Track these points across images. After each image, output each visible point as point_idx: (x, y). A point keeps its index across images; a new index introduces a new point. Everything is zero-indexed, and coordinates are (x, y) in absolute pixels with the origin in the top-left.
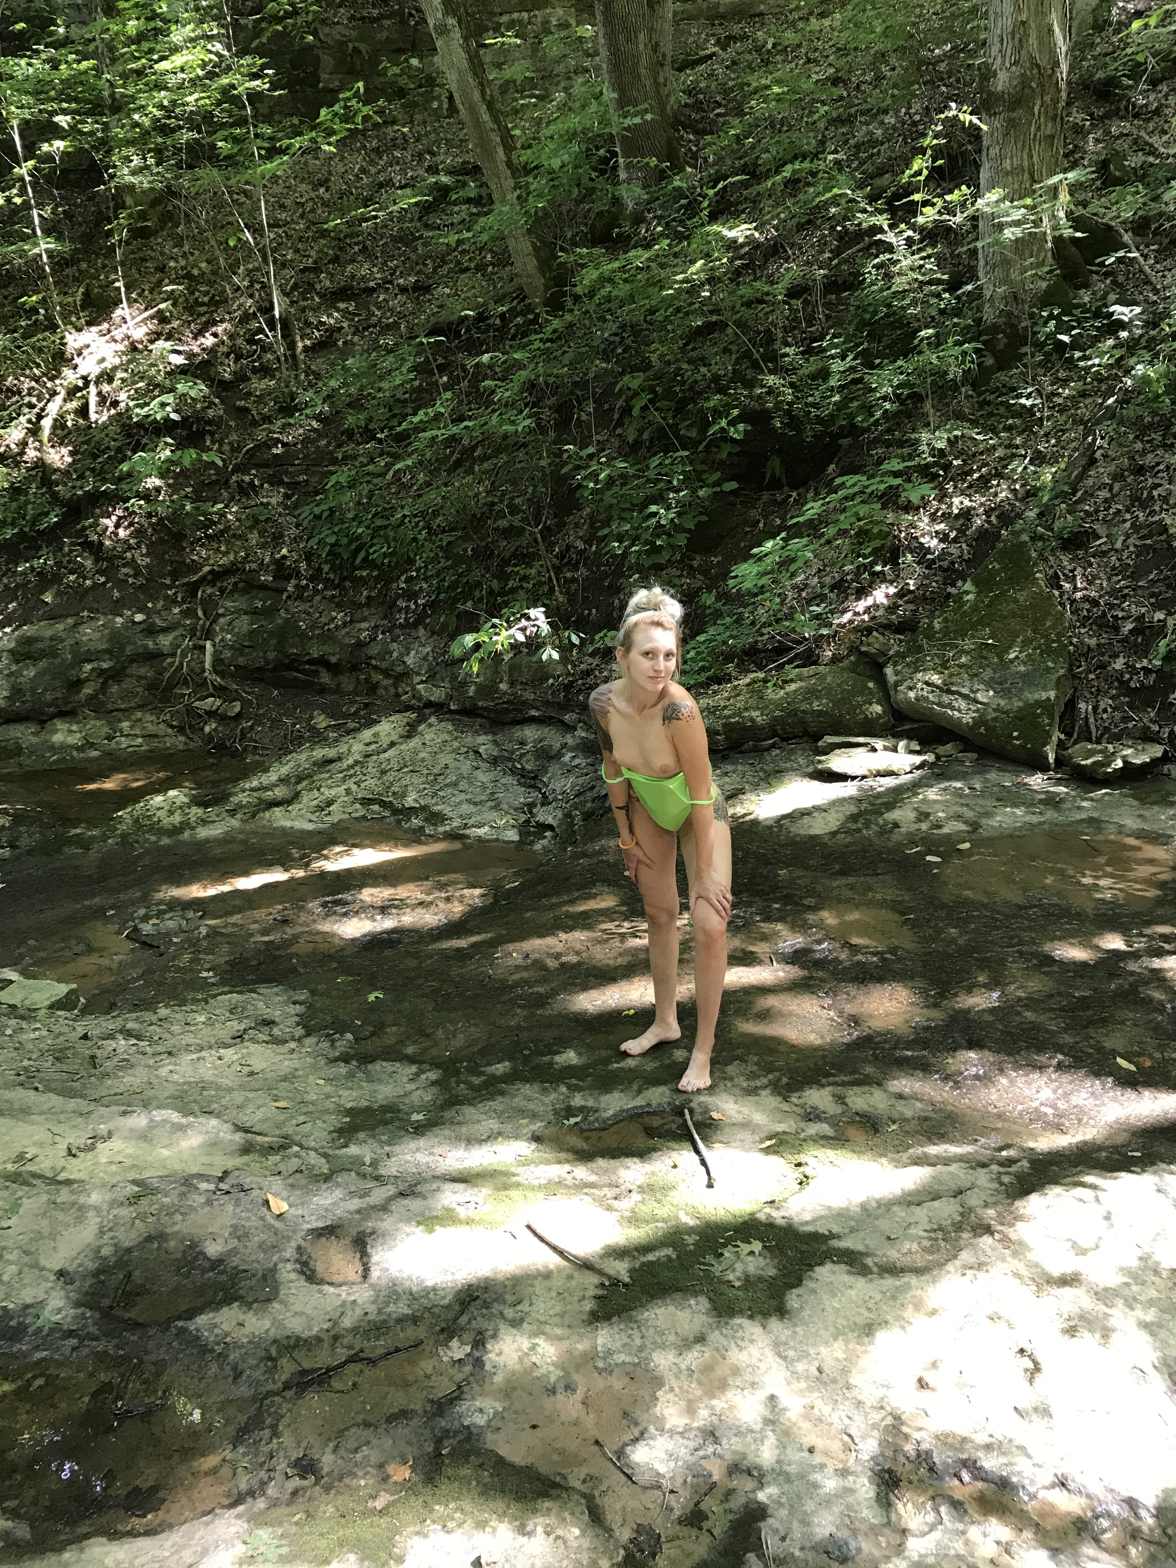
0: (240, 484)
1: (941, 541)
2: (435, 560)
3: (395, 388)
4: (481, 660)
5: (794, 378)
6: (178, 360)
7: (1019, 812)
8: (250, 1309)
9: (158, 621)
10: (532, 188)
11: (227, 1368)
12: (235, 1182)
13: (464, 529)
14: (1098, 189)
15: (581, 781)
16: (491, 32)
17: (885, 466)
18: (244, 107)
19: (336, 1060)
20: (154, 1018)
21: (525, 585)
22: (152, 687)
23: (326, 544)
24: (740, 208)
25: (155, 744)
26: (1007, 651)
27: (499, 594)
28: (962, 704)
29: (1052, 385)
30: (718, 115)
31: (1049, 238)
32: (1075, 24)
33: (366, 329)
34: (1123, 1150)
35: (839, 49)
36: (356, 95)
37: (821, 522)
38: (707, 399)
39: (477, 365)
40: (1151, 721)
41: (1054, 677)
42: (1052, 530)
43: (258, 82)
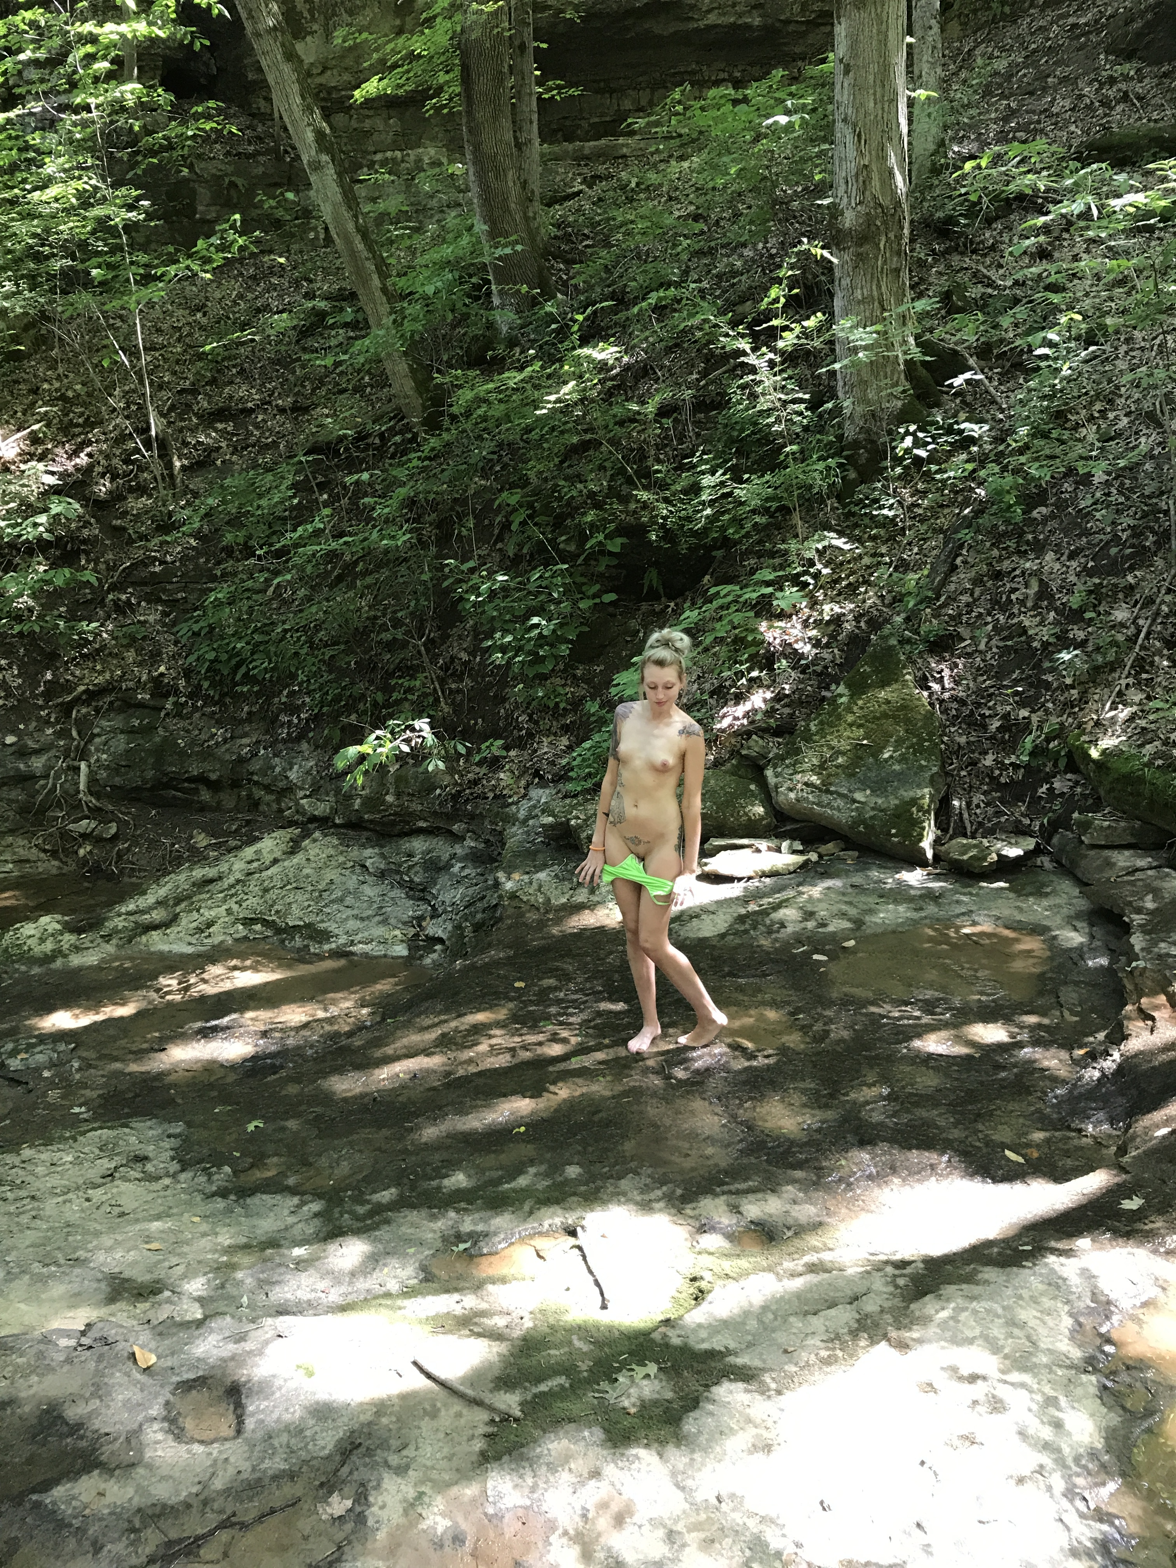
0: (116, 602)
1: (814, 646)
2: (317, 674)
3: (275, 506)
4: (366, 773)
5: (668, 493)
6: (51, 480)
7: (901, 909)
8: (112, 1476)
9: (31, 744)
10: (407, 312)
11: (87, 1544)
12: (98, 1335)
13: (346, 643)
14: (943, 317)
15: (471, 891)
16: (365, 169)
17: (758, 576)
18: (120, 237)
19: (213, 1195)
20: (17, 1160)
21: (410, 697)
22: (24, 810)
23: (205, 660)
24: (611, 332)
25: (27, 869)
26: (881, 751)
27: (384, 707)
28: (840, 802)
29: (912, 496)
30: (587, 246)
31: (901, 361)
32: (915, 167)
33: (245, 448)
34: (1014, 1245)
35: (698, 189)
36: (233, 227)
37: (699, 631)
38: (584, 514)
39: (357, 483)
40: (1022, 815)
41: (928, 775)
42: (918, 634)
43: (134, 213)
